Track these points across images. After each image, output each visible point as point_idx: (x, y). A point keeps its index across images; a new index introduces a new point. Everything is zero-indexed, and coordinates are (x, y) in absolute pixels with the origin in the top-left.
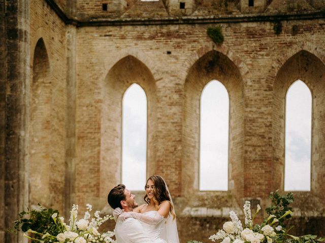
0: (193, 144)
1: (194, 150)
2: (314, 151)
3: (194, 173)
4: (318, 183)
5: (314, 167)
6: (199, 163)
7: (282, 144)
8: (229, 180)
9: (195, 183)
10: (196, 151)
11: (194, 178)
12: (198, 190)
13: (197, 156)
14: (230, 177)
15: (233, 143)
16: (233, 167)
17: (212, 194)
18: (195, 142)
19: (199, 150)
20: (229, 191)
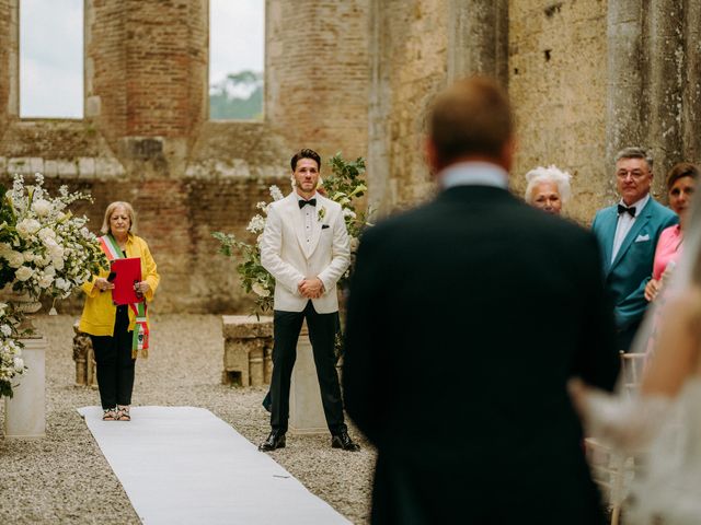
0: (6, 13)
1: (7, 26)
2: (271, 35)
3: (8, 78)
4: (283, 104)
5: (272, 69)
6: (18, 54)
7: (203, 18)
8: (87, 96)
9: (11, 100)
10: (12, 28)
11: (9, 89)
12: (17, 117)
13: (13, 39)
14: (90, 89)
15: (97, 13)
16: (96, 66)
17: (50, 126)
18: (10, 7)
19: (18, 25)
20: (88, 120)
